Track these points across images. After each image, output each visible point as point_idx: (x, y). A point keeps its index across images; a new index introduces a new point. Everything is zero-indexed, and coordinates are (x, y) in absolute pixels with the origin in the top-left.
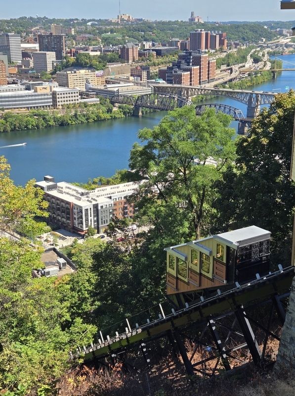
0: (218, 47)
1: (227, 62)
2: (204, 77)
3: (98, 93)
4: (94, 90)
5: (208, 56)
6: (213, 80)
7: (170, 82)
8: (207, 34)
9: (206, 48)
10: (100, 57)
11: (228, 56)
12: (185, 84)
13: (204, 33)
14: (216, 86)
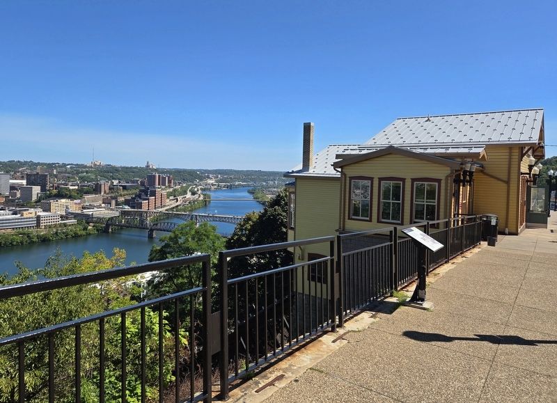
0: (167, 184)
1: (174, 194)
2: (158, 204)
3: (76, 216)
4: (72, 214)
5: (161, 191)
6: (165, 206)
7: (133, 207)
8: (159, 176)
9: (159, 184)
10: (77, 190)
11: (175, 190)
12: (145, 208)
13: (157, 175)
14: (167, 210)
